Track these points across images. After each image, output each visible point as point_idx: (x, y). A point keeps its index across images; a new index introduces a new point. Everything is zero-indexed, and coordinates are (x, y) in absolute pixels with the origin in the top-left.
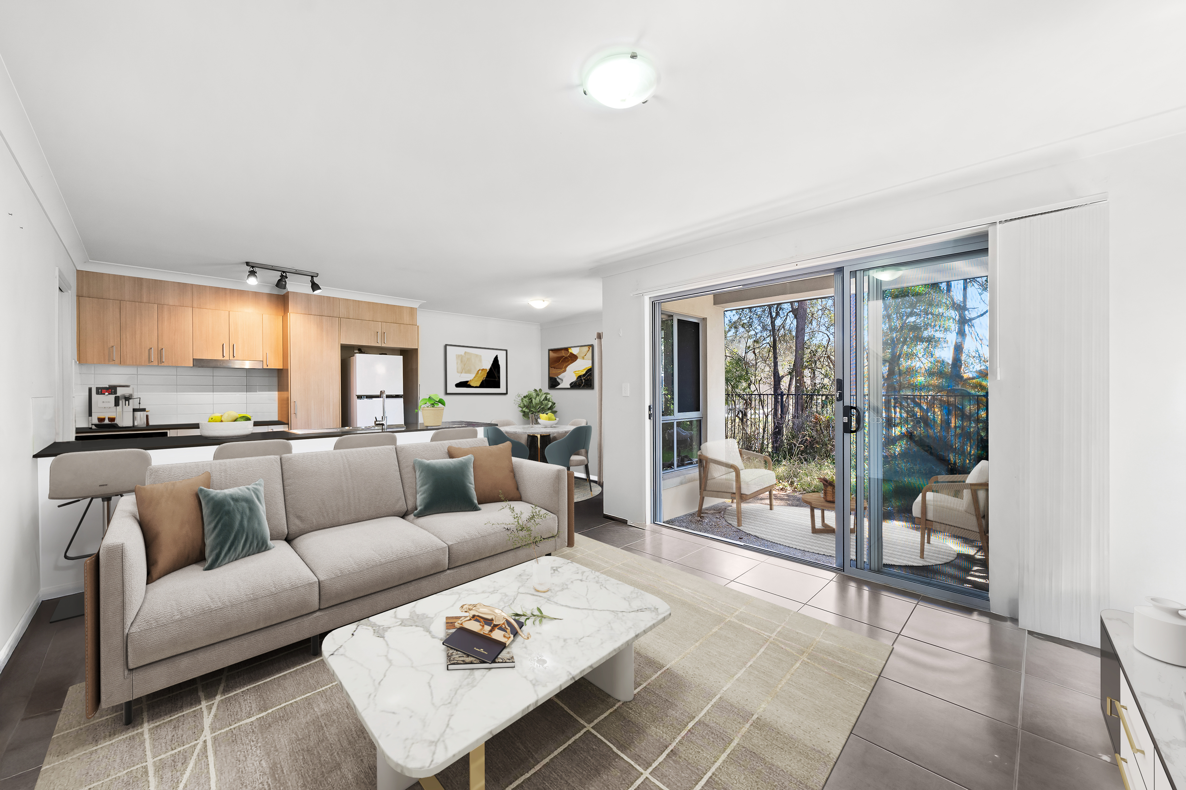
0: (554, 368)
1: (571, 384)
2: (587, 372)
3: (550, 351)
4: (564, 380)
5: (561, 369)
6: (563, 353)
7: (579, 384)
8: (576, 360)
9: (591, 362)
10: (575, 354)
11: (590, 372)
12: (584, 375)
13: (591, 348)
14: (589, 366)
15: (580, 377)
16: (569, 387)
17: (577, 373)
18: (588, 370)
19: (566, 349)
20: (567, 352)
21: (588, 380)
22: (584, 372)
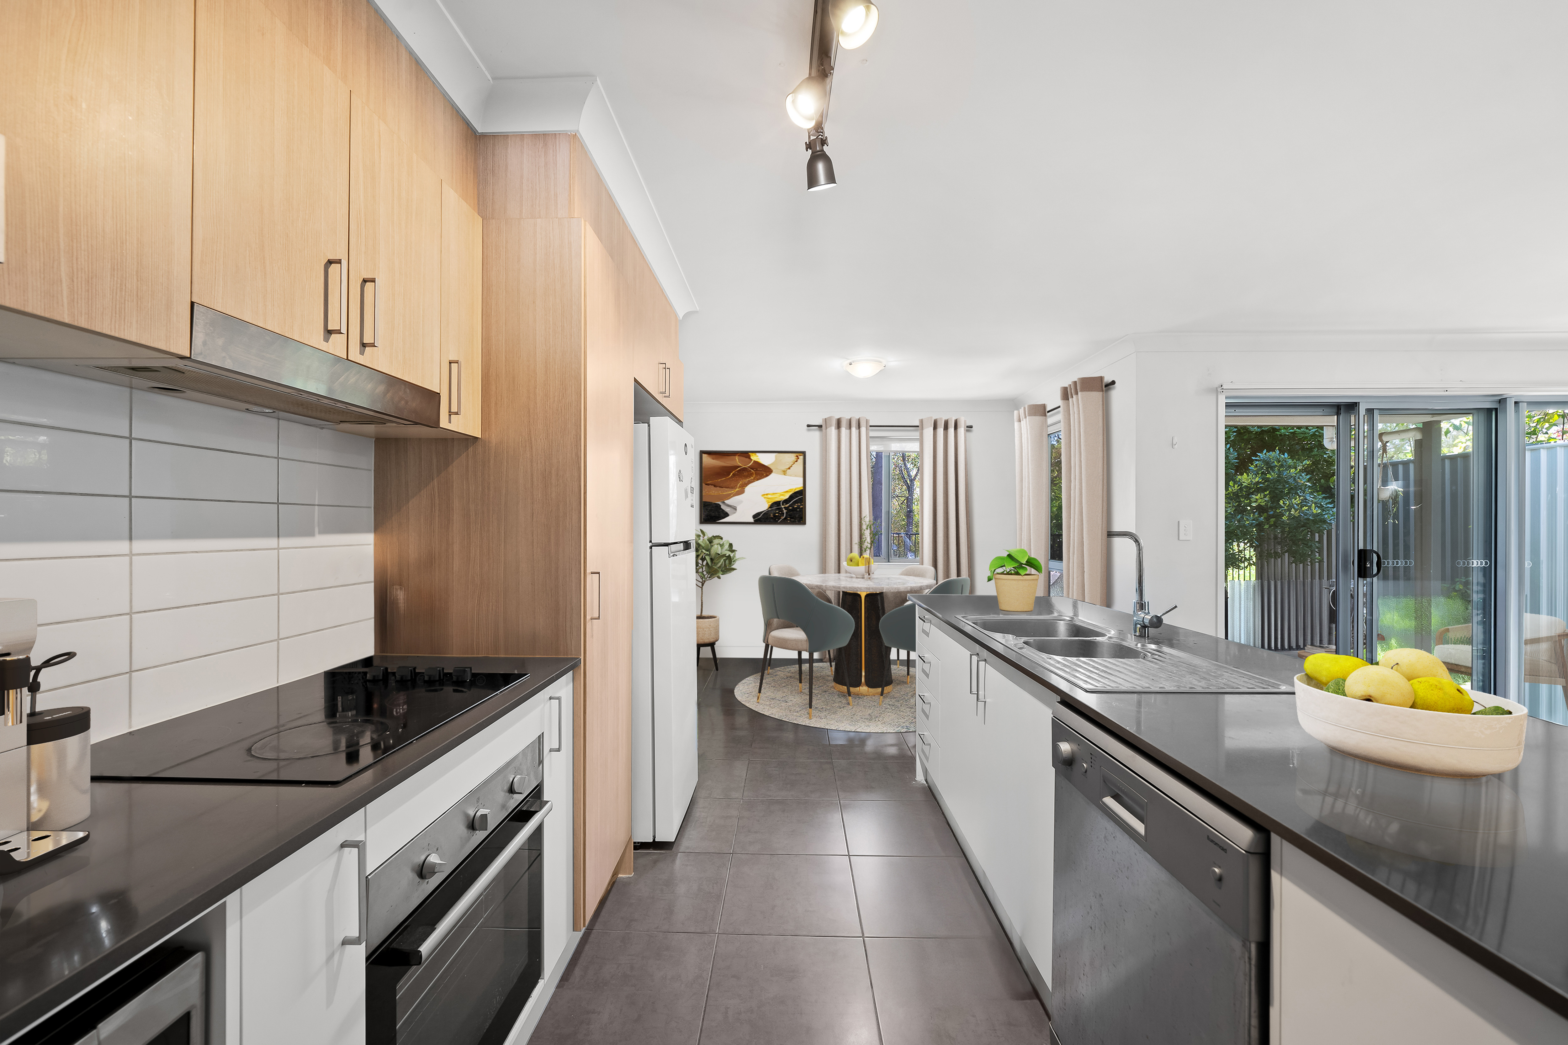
0: (715, 486)
1: (754, 517)
2: (791, 497)
3: (704, 456)
4: (738, 509)
5: (733, 488)
6: (737, 461)
7: (775, 516)
8: (767, 476)
9: (801, 479)
10: (766, 464)
11: (799, 497)
12: (786, 501)
13: (801, 457)
14: (799, 486)
15: (777, 504)
16: (752, 520)
17: (769, 496)
18: (796, 493)
19: (746, 454)
20: (747, 459)
21: (794, 510)
22: (787, 496)
